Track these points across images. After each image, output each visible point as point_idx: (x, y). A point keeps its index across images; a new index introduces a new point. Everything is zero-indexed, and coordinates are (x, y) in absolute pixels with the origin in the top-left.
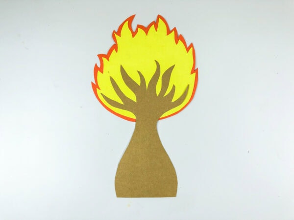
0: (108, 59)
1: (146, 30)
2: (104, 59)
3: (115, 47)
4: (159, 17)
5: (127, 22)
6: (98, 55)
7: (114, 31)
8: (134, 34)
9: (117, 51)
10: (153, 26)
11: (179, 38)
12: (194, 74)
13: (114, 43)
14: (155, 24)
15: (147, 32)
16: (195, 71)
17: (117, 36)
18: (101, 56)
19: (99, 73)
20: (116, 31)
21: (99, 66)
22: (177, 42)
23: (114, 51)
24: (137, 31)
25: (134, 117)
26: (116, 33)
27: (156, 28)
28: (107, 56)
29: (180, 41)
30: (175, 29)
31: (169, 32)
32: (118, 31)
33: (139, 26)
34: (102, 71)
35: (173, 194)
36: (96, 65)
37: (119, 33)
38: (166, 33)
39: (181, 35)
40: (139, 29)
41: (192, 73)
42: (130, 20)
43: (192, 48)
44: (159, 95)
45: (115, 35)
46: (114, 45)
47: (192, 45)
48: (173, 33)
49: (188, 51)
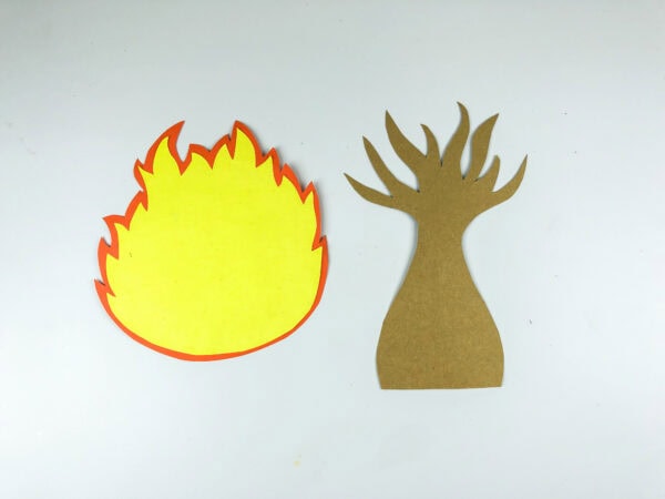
0: (127, 226)
1: (210, 155)
2: (118, 226)
3: (142, 198)
4: (238, 125)
5: (166, 140)
6: (105, 219)
7: (138, 163)
8: (183, 166)
9: (146, 207)
10: (224, 148)
11: (283, 171)
12: (320, 249)
13: (138, 188)
14: (229, 141)
15: (211, 163)
16: (320, 241)
17: (144, 173)
18: (111, 221)
19: (109, 258)
20: (143, 161)
21: (109, 241)
22: (279, 182)
23: (141, 206)
24: (189, 158)
26: (142, 166)
27: (232, 152)
28: (126, 221)
29: (285, 180)
30: (274, 154)
31: (261, 156)
32: (146, 161)
33: (194, 148)
34: (116, 255)
36: (103, 241)
37: (149, 166)
38: (254, 163)
39: (286, 165)
40: (194, 155)
41: (314, 248)
42: (173, 133)
43: (311, 193)
45: (140, 169)
46: (140, 192)
47: (312, 188)
48: (269, 162)
49: (303, 199)
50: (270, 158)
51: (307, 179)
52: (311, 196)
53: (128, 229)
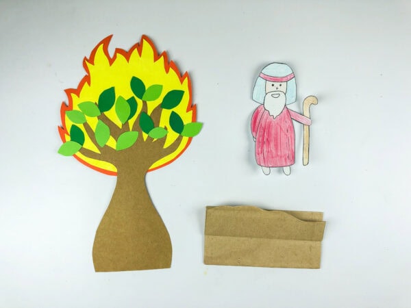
0: (78, 95)
1: (127, 55)
2: (73, 95)
3: (87, 79)
4: (144, 37)
5: (102, 45)
6: (65, 91)
7: (85, 58)
8: (111, 61)
9: (89, 84)
10: (136, 50)
11: (170, 65)
12: (191, 112)
13: (85, 73)
14: (139, 46)
15: (128, 59)
16: (192, 107)
17: (89, 65)
18: (69, 92)
20: (88, 58)
21: (67, 103)
22: (167, 71)
23: (86, 84)
24: (115, 57)
25: (114, 169)
26: (88, 61)
27: (140, 53)
28: (78, 92)
29: (171, 70)
30: (165, 55)
31: (157, 56)
32: (90, 58)
33: (118, 51)
35: (167, 264)
37: (91, 60)
38: (153, 60)
39: (172, 61)
40: (118, 55)
41: (188, 111)
42: (106, 42)
43: (187, 78)
44: (147, 140)
46: (86, 76)
47: (187, 75)
48: (162, 59)
49: (182, 81)
50: (162, 57)
51: (184, 69)
52: (186, 80)
53: (79, 97)
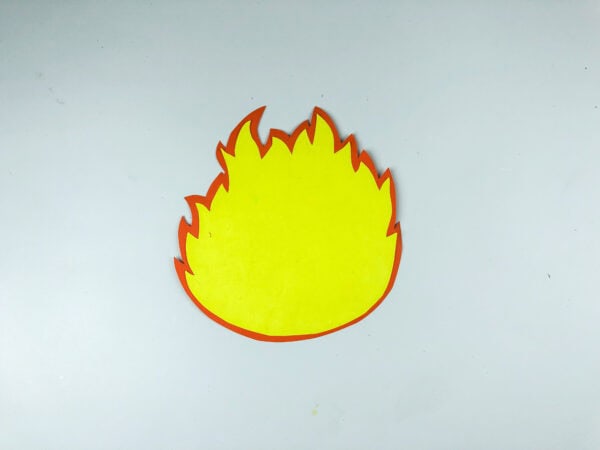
0: (208, 207)
1: (290, 140)
2: (200, 207)
3: (223, 180)
4: (318, 111)
5: (248, 124)
6: (186, 198)
7: (220, 145)
8: (264, 149)
9: (227, 188)
10: (304, 134)
11: (360, 158)
12: (395, 235)
13: (219, 170)
14: (309, 126)
15: (291, 147)
16: (394, 227)
17: (226, 156)
18: (192, 201)
19: (190, 237)
20: (225, 143)
21: (189, 220)
22: (356, 167)
23: (222, 187)
24: (270, 142)
26: (225, 150)
27: (311, 138)
28: (207, 201)
29: (362, 166)
30: (352, 139)
31: (339, 143)
32: (229, 143)
33: (275, 133)
34: (196, 235)
36: (183, 220)
37: (230, 147)
38: (333, 148)
39: (364, 151)
40: (275, 139)
41: (389, 234)
42: (255, 117)
43: (388, 180)
45: (223, 151)
46: (221, 174)
47: (388, 174)
48: (348, 147)
49: (379, 185)
50: (349, 144)
51: (383, 166)
52: (387, 183)
53: (209, 209)
